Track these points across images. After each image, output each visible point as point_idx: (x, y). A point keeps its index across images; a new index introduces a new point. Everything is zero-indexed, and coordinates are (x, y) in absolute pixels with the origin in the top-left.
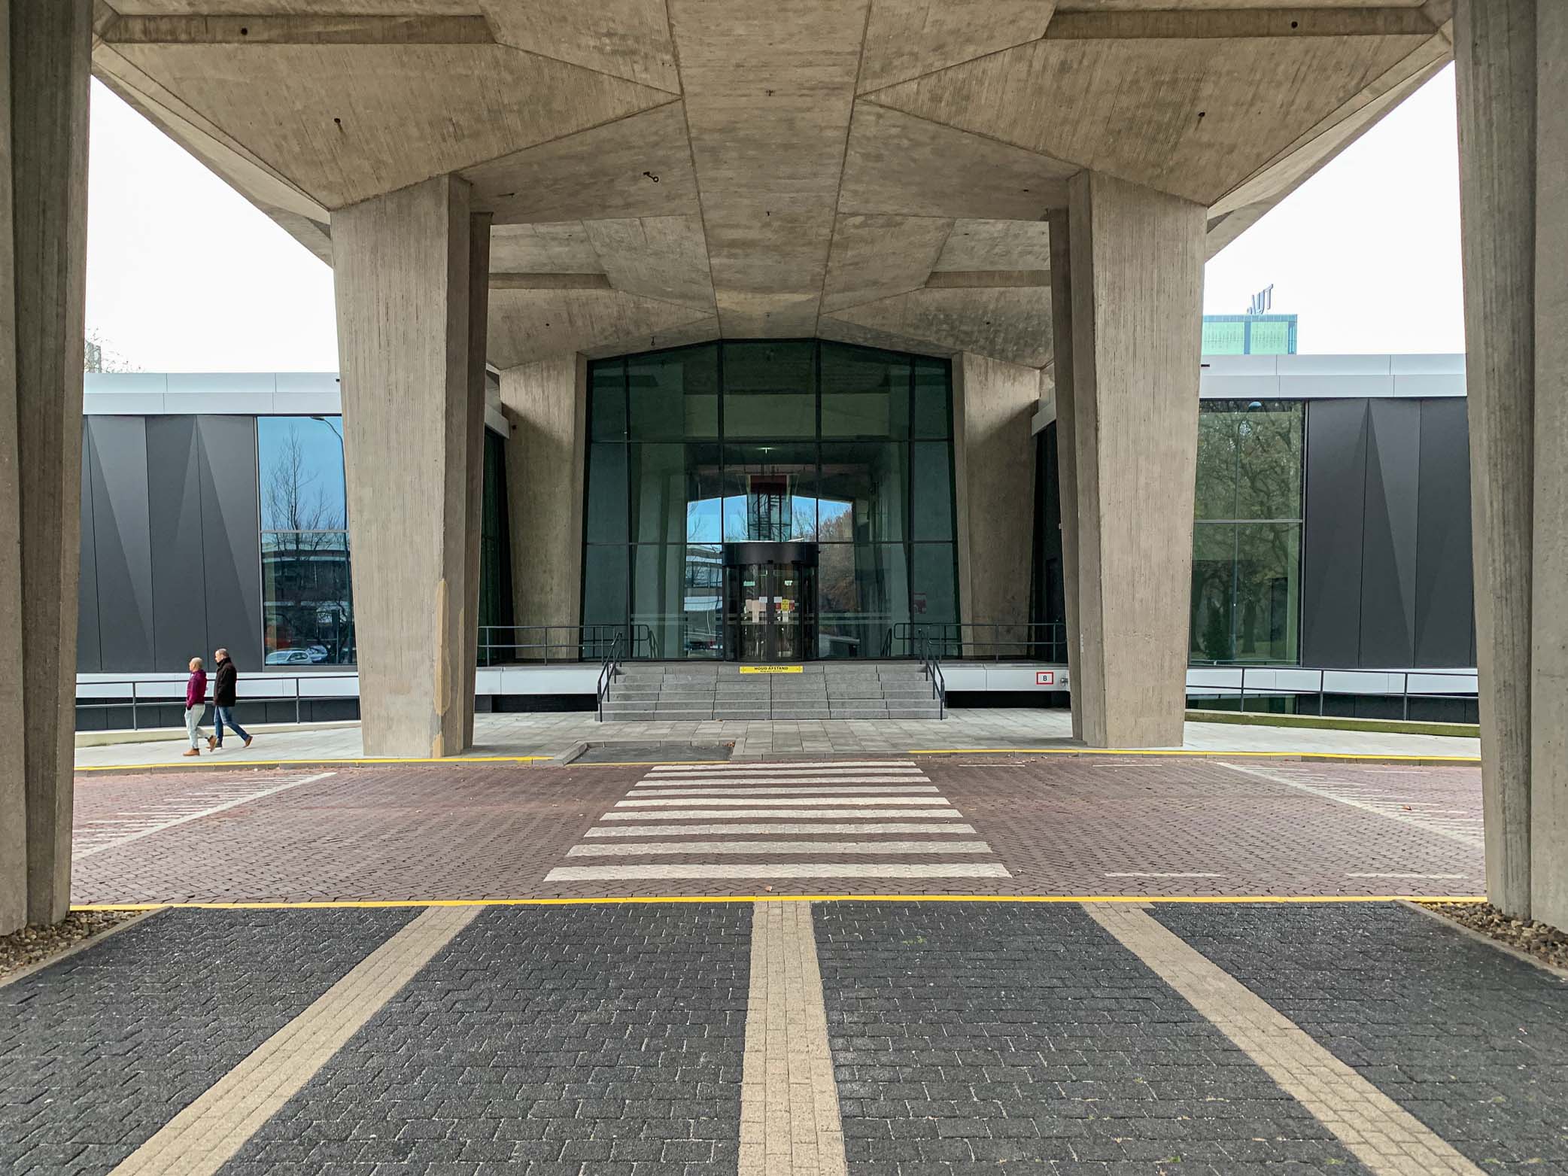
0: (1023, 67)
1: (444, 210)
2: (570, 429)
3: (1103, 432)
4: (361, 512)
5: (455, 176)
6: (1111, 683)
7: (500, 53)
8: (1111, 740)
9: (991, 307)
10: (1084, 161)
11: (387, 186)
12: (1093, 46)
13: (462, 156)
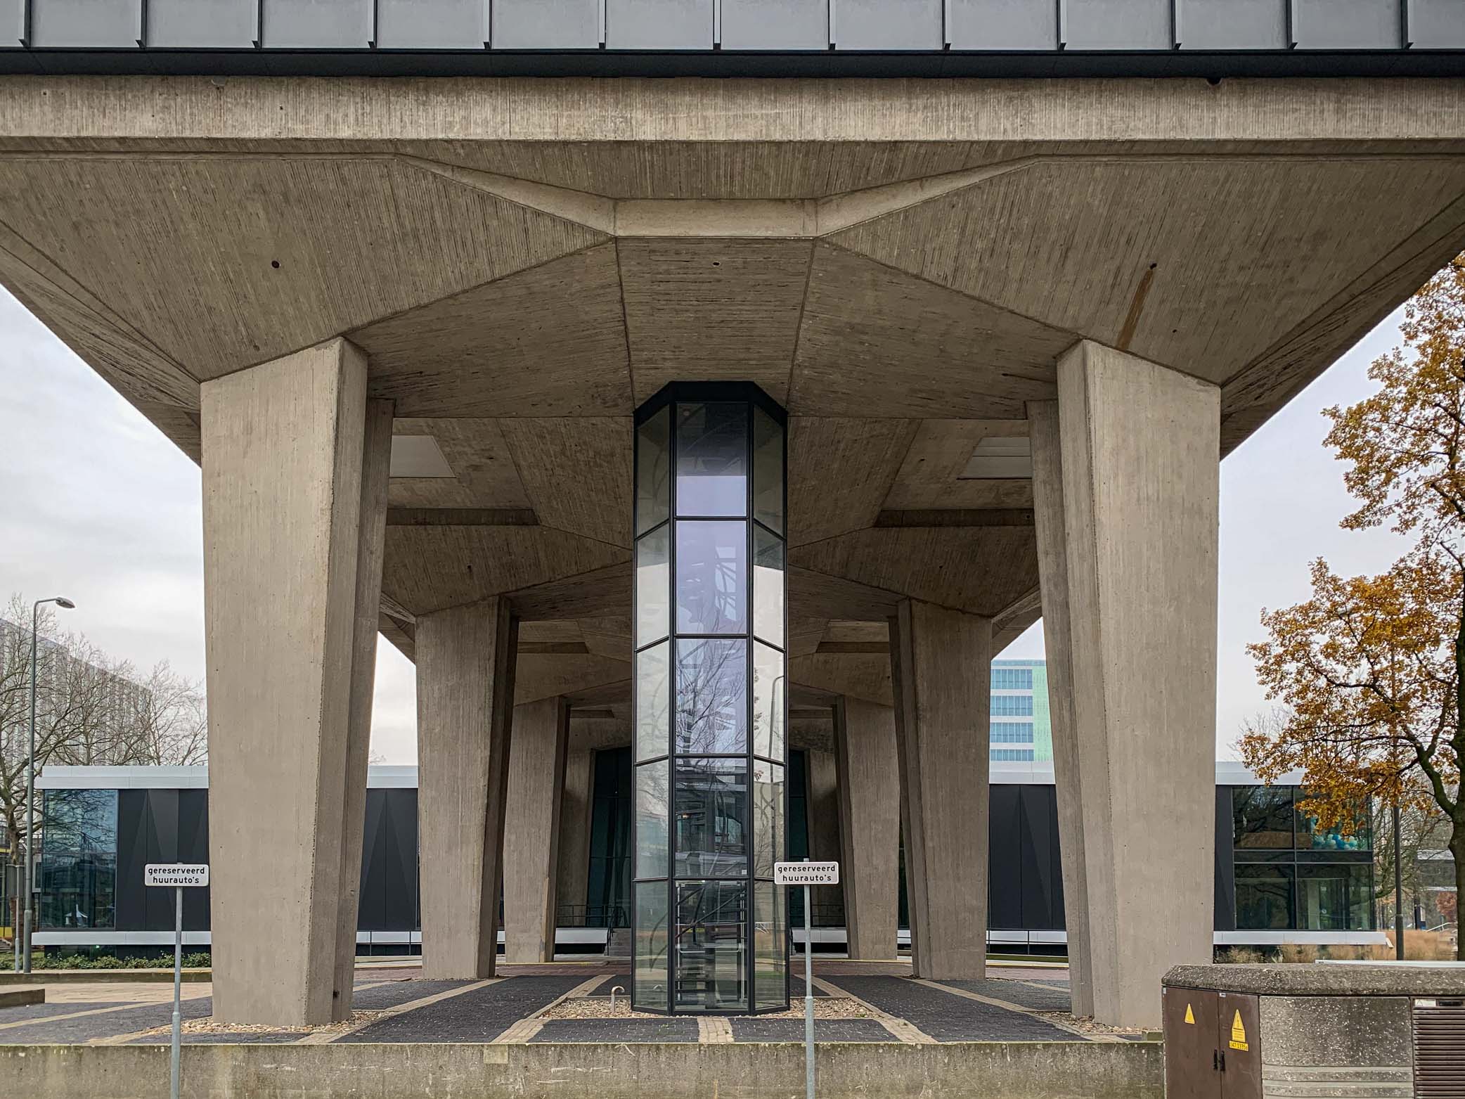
0: (809, 661)
1: (556, 710)
2: (586, 792)
3: (854, 810)
4: (509, 846)
5: (561, 696)
6: (860, 927)
7: (589, 656)
8: (861, 955)
9: (823, 728)
10: (841, 692)
11: (529, 700)
12: (836, 655)
13: (566, 689)
